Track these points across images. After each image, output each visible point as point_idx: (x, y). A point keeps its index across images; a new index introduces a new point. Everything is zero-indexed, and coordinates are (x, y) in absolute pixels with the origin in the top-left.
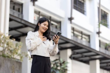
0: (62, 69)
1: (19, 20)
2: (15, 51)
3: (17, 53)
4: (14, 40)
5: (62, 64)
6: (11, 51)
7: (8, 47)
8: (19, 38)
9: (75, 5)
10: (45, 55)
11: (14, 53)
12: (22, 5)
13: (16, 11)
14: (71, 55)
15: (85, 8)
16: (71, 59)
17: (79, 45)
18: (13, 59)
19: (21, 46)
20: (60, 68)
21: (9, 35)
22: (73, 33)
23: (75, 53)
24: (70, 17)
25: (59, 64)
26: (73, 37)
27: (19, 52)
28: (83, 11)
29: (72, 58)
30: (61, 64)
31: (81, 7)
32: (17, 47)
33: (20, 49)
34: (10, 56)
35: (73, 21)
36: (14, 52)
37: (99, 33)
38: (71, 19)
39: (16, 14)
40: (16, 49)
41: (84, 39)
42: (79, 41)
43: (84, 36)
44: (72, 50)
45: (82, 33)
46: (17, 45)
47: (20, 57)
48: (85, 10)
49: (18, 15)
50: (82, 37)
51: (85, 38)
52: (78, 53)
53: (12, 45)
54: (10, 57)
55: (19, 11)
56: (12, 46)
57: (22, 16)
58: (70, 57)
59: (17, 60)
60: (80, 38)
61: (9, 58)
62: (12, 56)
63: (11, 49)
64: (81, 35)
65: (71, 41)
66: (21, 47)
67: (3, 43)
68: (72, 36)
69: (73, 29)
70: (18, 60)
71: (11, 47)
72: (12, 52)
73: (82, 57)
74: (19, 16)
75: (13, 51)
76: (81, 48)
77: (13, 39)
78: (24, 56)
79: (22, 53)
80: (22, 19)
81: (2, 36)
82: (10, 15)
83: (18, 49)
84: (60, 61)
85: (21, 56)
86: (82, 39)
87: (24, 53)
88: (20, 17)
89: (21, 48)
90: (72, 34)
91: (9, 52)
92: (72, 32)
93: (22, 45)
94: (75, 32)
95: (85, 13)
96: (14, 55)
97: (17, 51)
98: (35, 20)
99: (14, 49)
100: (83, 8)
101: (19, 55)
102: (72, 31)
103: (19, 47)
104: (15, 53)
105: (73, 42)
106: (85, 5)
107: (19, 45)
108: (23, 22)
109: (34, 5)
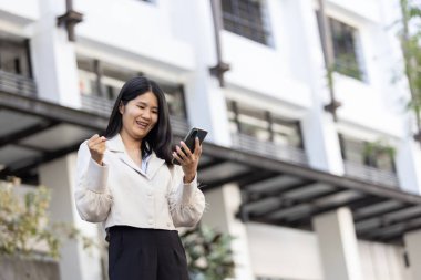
0: (213, 265)
1: (25, 105)
2: (28, 223)
3: (34, 231)
4: (17, 181)
5: (214, 246)
6: (10, 227)
8: (33, 171)
9: (229, 16)
10: (151, 221)
11: (22, 233)
12: (25, 45)
13: (7, 69)
14: (241, 207)
15: (266, 20)
16: (243, 221)
17: (267, 165)
18: (22, 257)
19: (44, 200)
20: (208, 260)
22: (236, 121)
23: (255, 196)
24: (213, 62)
25: (198, 249)
26: (236, 139)
27: (42, 224)
28: (259, 35)
29: (245, 217)
30: (207, 248)
31: (251, 20)
32: (33, 209)
33: (42, 212)
34: (10, 244)
35: (227, 76)
36: (22, 228)
37: (331, 107)
38: (218, 71)
40: (28, 214)
41: (279, 140)
42: (262, 150)
43: (277, 128)
44: (242, 188)
45: (267, 116)
46: (29, 200)
47: (49, 242)
48: (267, 28)
49: (14, 84)
50: (270, 130)
51: (283, 135)
52: (264, 196)
53: (11, 201)
54: (12, 248)
55: (18, 70)
56: (12, 207)
57: (34, 88)
58: (239, 216)
59: (38, 257)
60: (263, 136)
61: (6, 255)
62: (19, 245)
63: (9, 218)
64: (264, 124)
65: (232, 155)
66: (47, 205)
68: (232, 135)
69: (233, 107)
70: (43, 254)
71: (7, 210)
72: (15, 228)
73: (283, 207)
74: (20, 88)
75: (18, 224)
76: (275, 174)
77: (12, 181)
78: (63, 239)
79: (54, 226)
80: (34, 100)
83: (38, 214)
84: (201, 235)
85: (52, 239)
86: (271, 139)
87: (63, 225)
88: (26, 92)
89: (47, 210)
90: (233, 127)
91: (4, 231)
92: (230, 120)
93: (49, 198)
94: (244, 119)
95: (270, 39)
96: (23, 242)
97: (33, 224)
98: (82, 95)
99: (22, 217)
100: (261, 23)
101: (45, 235)
102: (232, 115)
103: (37, 205)
104: (29, 233)
105: (241, 158)
106: (264, 11)
107: (37, 199)
108: (39, 109)
109: (71, 38)
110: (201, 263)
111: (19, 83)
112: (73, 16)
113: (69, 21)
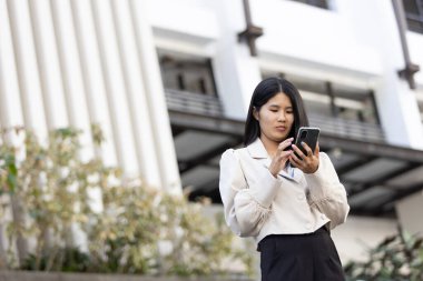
0: (418, 271)
1: (210, 124)
2: (220, 243)
3: (227, 251)
4: (207, 201)
5: (415, 252)
6: (204, 248)
7: (189, 235)
11: (216, 253)
12: (207, 64)
13: (193, 90)
18: (219, 277)
20: (410, 267)
21: (184, 187)
24: (401, 65)
25: (400, 257)
30: (409, 255)
34: (205, 265)
36: (215, 248)
38: (408, 73)
39: (195, 104)
40: (220, 233)
53: (201, 223)
54: (207, 270)
55: (203, 90)
56: (204, 228)
57: (220, 107)
59: (234, 277)
62: (214, 266)
63: (201, 239)
67: (165, 224)
70: (239, 274)
71: (199, 232)
72: (210, 248)
74: (208, 109)
75: (211, 244)
77: (201, 202)
80: (220, 118)
81: (158, 200)
82: (171, 112)
84: (403, 242)
85: (246, 257)
88: (213, 112)
91: (197, 253)
96: (217, 261)
97: (226, 244)
99: (215, 237)
101: (238, 255)
104: (223, 252)
108: (225, 127)
109: (253, 53)
110: (405, 270)
111: (206, 103)
112: (253, 31)
113: (249, 36)
